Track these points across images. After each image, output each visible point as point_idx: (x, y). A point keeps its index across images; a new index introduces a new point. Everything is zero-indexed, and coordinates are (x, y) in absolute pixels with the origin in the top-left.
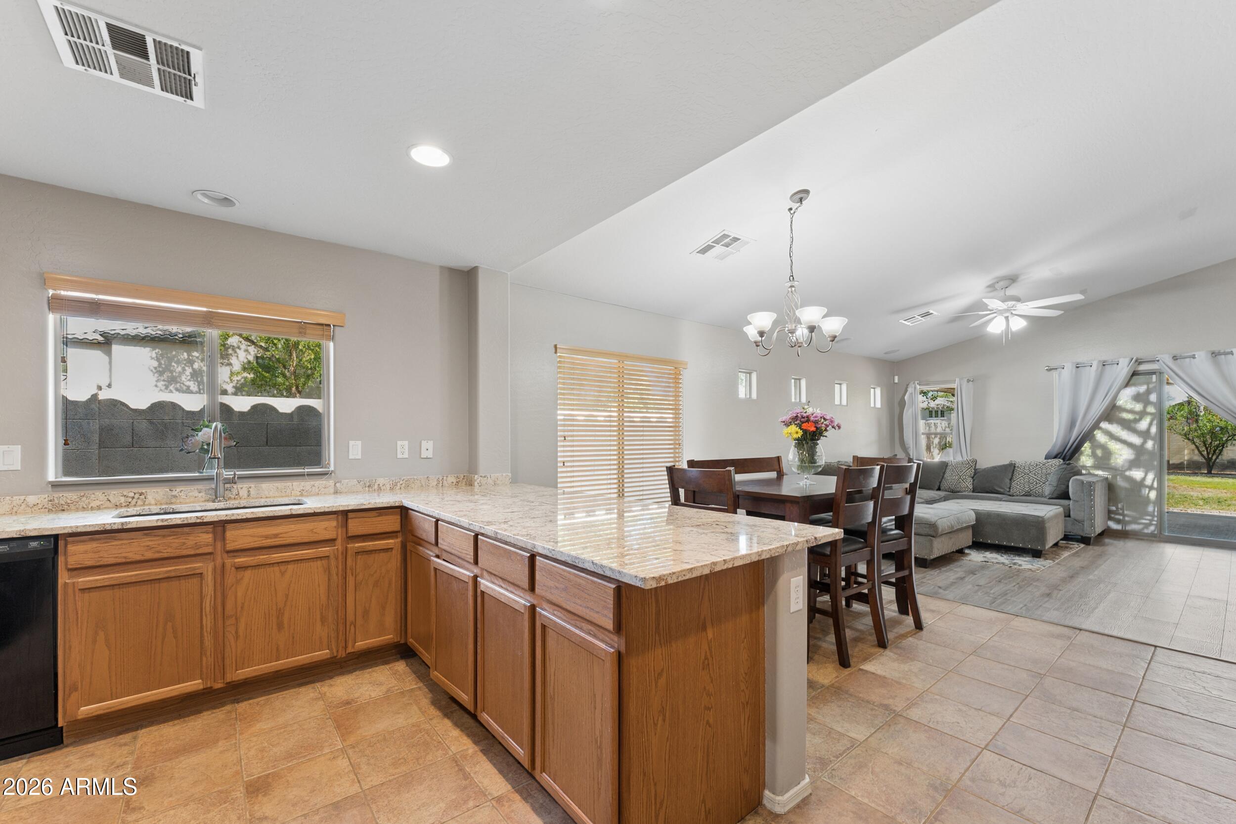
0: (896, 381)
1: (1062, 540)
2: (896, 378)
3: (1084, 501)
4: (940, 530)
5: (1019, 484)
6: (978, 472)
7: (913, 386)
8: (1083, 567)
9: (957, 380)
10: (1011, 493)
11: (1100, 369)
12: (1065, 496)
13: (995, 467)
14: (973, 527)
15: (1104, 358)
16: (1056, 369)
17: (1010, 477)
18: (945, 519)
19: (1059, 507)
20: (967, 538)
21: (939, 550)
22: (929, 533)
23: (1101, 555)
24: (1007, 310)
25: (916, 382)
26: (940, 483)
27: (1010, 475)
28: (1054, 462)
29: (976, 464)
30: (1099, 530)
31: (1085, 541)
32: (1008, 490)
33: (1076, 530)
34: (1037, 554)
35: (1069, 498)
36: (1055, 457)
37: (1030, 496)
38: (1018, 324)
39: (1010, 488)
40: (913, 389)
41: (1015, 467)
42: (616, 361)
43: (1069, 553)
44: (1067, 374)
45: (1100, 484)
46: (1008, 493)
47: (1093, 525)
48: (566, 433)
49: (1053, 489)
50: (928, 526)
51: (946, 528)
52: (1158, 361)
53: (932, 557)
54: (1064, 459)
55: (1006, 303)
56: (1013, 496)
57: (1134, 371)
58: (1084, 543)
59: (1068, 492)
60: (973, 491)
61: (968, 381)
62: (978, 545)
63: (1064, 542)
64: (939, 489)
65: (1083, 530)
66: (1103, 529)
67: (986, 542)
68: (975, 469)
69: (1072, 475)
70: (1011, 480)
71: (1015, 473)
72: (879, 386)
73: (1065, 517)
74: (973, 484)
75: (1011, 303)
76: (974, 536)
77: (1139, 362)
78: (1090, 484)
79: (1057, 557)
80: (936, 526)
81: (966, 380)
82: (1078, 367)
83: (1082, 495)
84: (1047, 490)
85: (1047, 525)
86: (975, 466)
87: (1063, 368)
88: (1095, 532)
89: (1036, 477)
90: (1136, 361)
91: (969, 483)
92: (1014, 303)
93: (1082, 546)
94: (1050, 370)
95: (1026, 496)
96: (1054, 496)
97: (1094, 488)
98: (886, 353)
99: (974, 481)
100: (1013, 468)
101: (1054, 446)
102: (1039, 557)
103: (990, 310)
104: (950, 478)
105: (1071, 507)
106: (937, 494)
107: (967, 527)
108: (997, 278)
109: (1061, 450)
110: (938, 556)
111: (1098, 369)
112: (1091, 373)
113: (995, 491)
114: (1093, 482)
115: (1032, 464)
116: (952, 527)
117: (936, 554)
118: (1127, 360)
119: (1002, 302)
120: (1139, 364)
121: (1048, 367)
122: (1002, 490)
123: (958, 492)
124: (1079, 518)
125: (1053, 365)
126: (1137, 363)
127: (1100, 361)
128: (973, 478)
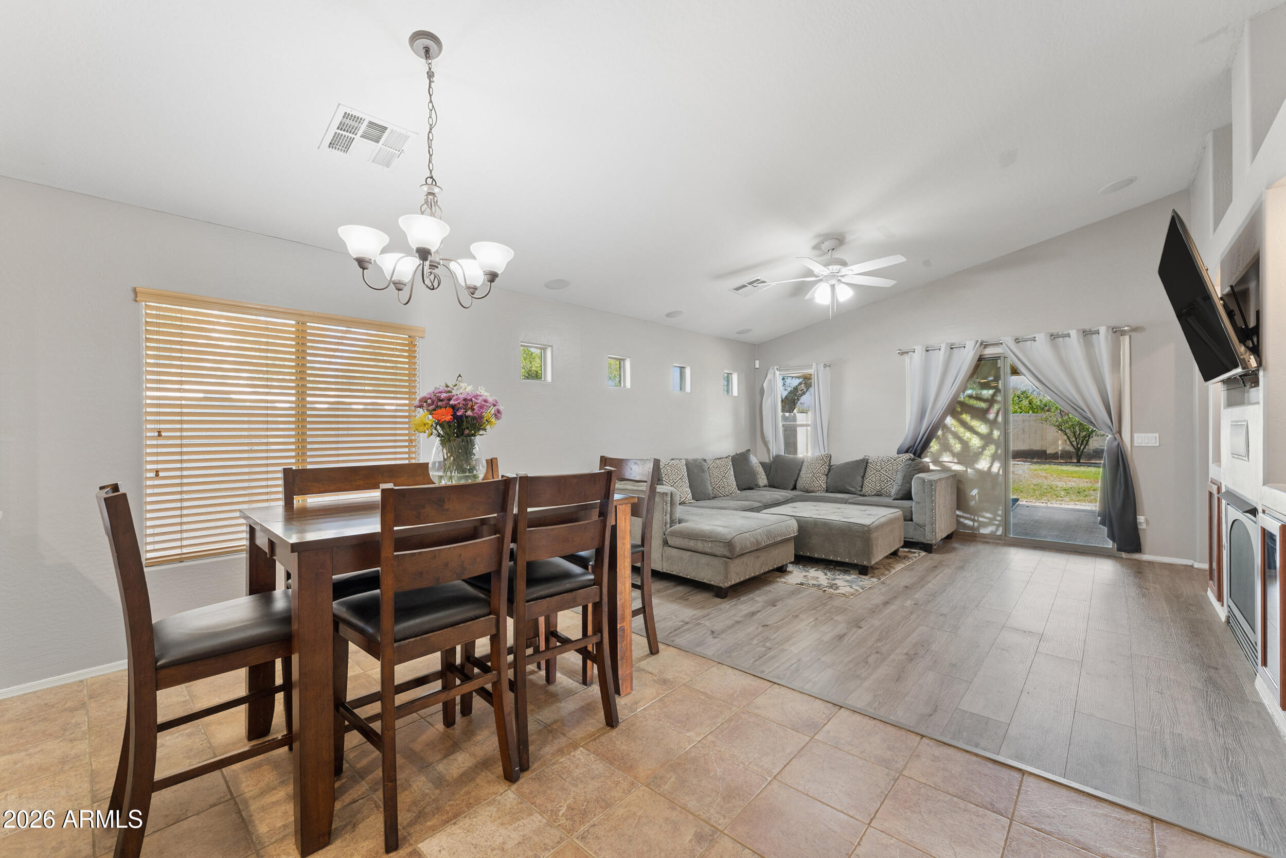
0: (757, 366)
1: (901, 547)
2: (757, 362)
3: (925, 502)
4: (738, 549)
5: (871, 484)
6: (833, 469)
7: (772, 371)
8: (907, 587)
9: (814, 365)
10: (862, 493)
11: (948, 352)
12: (908, 496)
13: (848, 463)
14: (795, 538)
15: (953, 341)
16: (907, 353)
17: (862, 474)
18: (747, 534)
19: (898, 510)
20: (788, 553)
21: (738, 574)
22: (724, 553)
23: (936, 567)
24: (833, 276)
25: (775, 367)
26: (796, 481)
27: (862, 471)
28: (904, 457)
29: (830, 460)
30: (941, 533)
31: (927, 548)
32: (860, 489)
33: (918, 537)
34: (864, 570)
35: (910, 498)
36: (907, 452)
37: (881, 495)
38: (845, 295)
39: (862, 487)
40: (772, 375)
41: (867, 463)
42: (293, 322)
43: (903, 566)
44: (917, 357)
45: (943, 482)
46: (859, 493)
47: (933, 531)
48: (162, 426)
49: (899, 487)
50: (721, 544)
51: (749, 545)
52: (1001, 344)
53: (727, 585)
54: (914, 454)
55: (831, 267)
56: (865, 496)
57: (981, 356)
58: (925, 551)
59: (910, 492)
60: (827, 491)
61: (825, 366)
62: (802, 560)
63: (906, 550)
64: (794, 488)
65: (924, 536)
66: (949, 533)
67: (813, 556)
68: (830, 466)
69: (916, 472)
70: (863, 477)
71: (868, 469)
72: (735, 371)
73: (905, 520)
74: (827, 483)
75: (835, 268)
76: (796, 548)
77: (984, 345)
78: (931, 483)
79: (886, 573)
80: (732, 545)
81: (822, 365)
82: (927, 351)
83: (924, 495)
84: (893, 491)
85: (874, 535)
86: (830, 462)
87: (914, 352)
88: (936, 538)
89: (887, 474)
90: (981, 344)
91: (822, 482)
92: (838, 267)
93: (923, 554)
94: (903, 353)
95: (878, 495)
96: (899, 497)
97: (936, 487)
98: (738, 333)
99: (827, 478)
100: (865, 464)
101: (906, 439)
102: (866, 574)
103: (817, 276)
104: (805, 478)
105: (913, 509)
106: (780, 495)
107: (786, 541)
108: (819, 236)
109: (912, 444)
110: (738, 581)
111: (946, 351)
112: (940, 357)
113: (847, 491)
114: (934, 481)
115: (884, 459)
116: (758, 543)
117: (734, 580)
118: (973, 343)
119: (824, 266)
120: (984, 348)
121: (900, 350)
122: (853, 490)
123: (812, 492)
124: (921, 523)
125: (904, 349)
126: (983, 346)
127: (947, 344)
128: (827, 475)
